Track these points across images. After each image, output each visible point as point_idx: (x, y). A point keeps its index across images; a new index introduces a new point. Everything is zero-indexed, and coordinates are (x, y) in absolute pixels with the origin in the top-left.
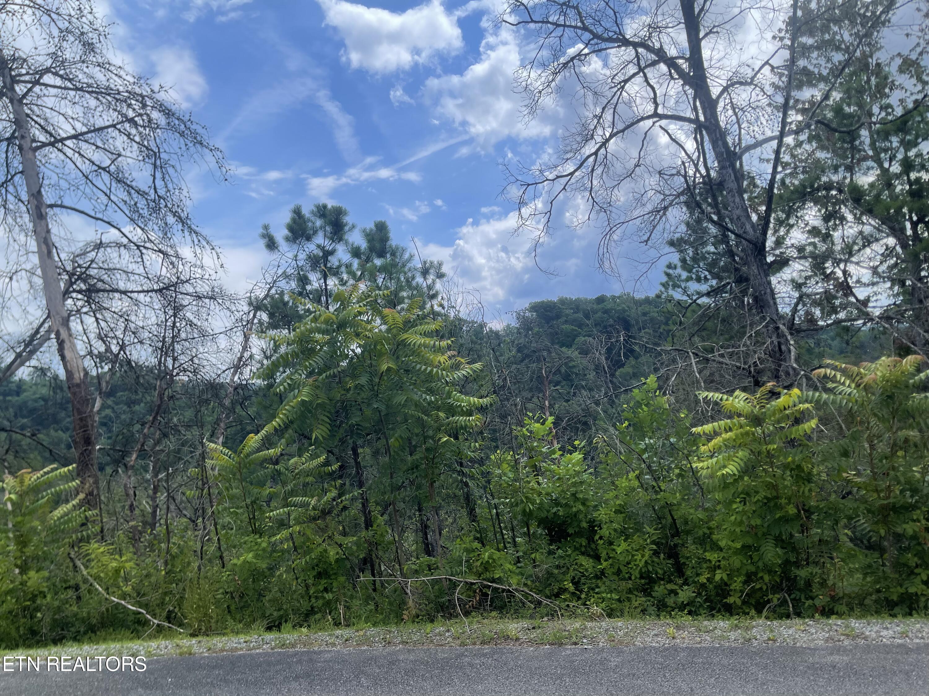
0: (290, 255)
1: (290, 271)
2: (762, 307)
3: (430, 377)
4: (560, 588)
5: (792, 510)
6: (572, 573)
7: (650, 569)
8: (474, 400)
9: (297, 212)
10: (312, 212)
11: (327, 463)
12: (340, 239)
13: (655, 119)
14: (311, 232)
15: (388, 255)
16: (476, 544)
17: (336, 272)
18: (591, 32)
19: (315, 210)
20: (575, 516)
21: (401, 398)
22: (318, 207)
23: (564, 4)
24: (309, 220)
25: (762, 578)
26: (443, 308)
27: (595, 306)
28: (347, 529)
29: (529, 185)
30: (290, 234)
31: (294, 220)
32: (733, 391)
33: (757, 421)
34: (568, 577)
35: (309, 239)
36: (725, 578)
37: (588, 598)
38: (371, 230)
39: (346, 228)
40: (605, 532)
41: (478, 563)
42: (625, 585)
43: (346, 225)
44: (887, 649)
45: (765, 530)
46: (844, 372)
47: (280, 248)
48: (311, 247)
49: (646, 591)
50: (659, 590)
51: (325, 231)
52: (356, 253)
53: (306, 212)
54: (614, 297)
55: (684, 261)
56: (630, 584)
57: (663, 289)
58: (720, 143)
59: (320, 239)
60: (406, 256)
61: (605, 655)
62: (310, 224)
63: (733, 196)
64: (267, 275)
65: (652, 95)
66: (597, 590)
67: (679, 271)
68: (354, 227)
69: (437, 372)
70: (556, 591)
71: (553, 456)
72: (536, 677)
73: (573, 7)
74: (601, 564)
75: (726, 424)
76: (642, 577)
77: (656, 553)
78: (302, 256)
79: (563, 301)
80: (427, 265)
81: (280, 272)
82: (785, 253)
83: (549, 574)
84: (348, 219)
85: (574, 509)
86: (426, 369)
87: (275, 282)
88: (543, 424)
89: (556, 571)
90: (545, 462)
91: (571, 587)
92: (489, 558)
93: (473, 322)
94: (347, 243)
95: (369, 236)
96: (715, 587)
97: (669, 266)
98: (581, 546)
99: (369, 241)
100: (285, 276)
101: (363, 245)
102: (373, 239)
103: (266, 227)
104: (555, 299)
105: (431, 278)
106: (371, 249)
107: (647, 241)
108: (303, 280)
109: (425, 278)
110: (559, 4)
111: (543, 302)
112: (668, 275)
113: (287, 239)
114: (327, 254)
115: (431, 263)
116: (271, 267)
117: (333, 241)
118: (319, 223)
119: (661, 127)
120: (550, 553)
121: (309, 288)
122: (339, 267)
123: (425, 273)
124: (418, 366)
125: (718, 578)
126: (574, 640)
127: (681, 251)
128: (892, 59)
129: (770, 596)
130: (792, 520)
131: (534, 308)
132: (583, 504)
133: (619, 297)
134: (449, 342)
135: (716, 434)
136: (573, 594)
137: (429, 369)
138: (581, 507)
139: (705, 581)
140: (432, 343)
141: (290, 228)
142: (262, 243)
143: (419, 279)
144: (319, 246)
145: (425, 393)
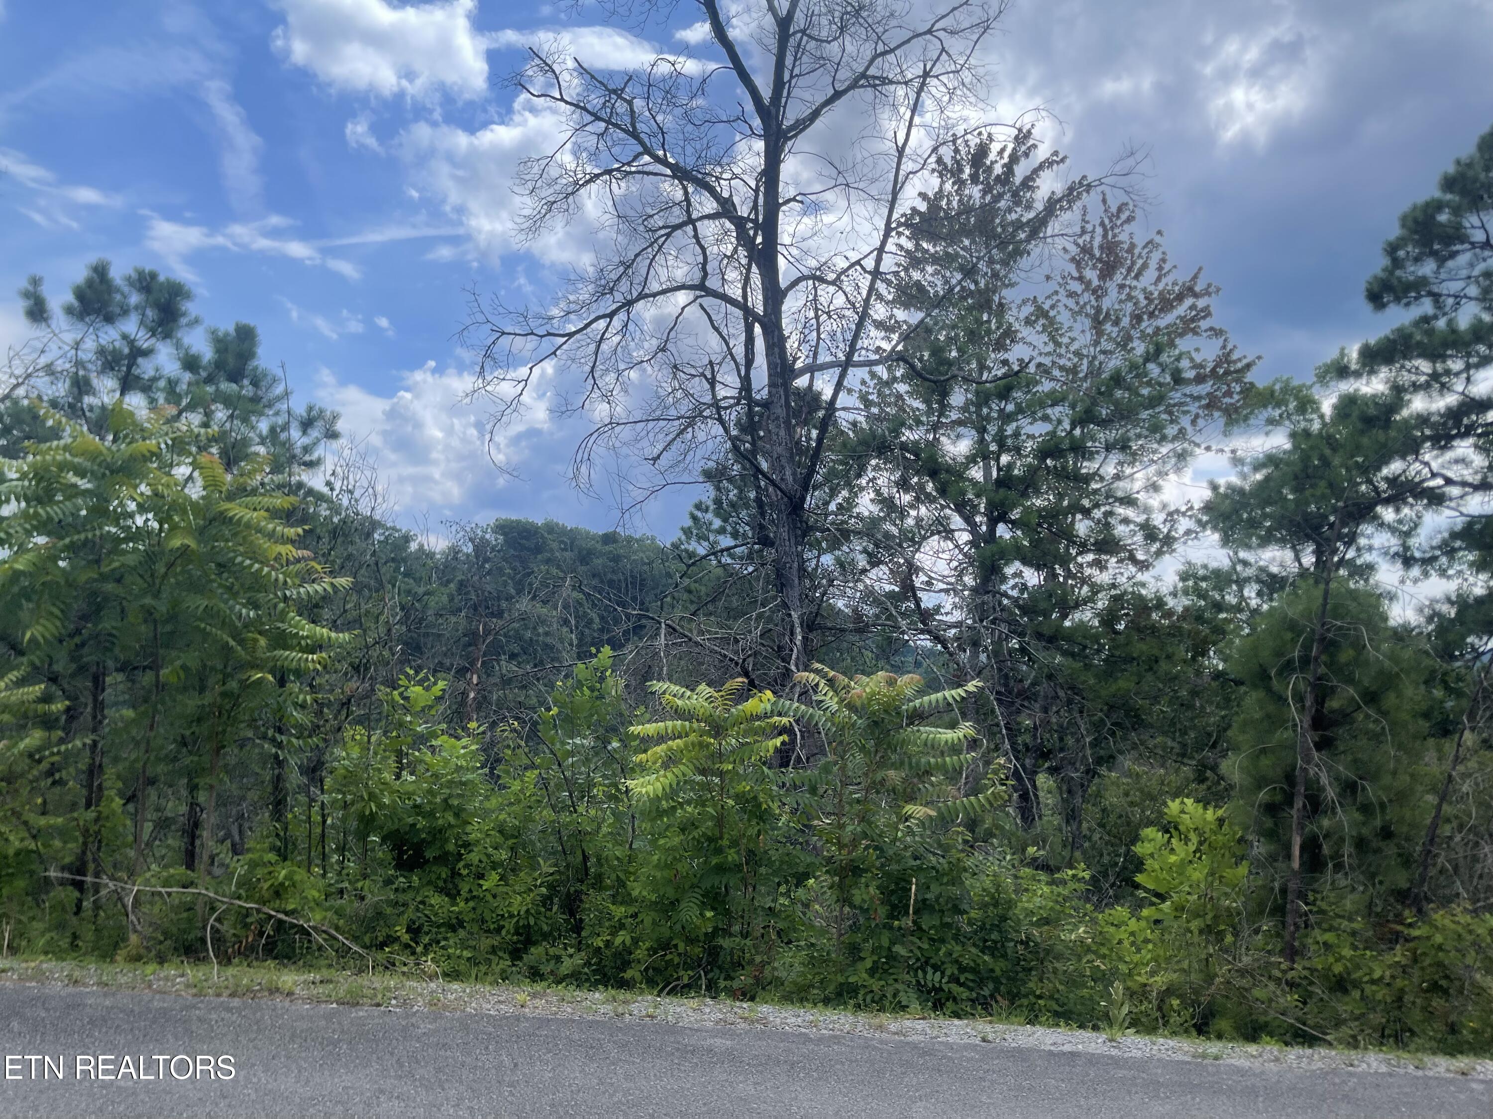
0: (69, 337)
1: (62, 365)
2: (783, 585)
3: (258, 584)
4: (388, 936)
5: (732, 856)
6: (410, 914)
7: (532, 922)
8: (322, 632)
9: (100, 271)
10: (129, 279)
11: (46, 699)
12: (167, 335)
13: (698, 293)
14: (117, 310)
15: (246, 382)
16: (272, 857)
17: (147, 388)
18: (641, 143)
19: (134, 276)
20: (440, 831)
21: (197, 603)
22: (141, 274)
23: (614, 91)
24: (118, 290)
25: (676, 946)
26: (332, 489)
27: (599, 546)
28: (50, 807)
29: (503, 333)
30: (76, 303)
31: (90, 283)
32: (698, 683)
33: (718, 729)
34: (404, 919)
35: (109, 319)
36: (628, 941)
37: (425, 953)
38: (227, 334)
39: (183, 321)
40: (474, 857)
41: (266, 886)
42: (486, 942)
43: (184, 314)
44: (785, 1037)
45: (695, 881)
46: (831, 682)
47: (54, 324)
48: (110, 336)
49: (516, 954)
50: (536, 952)
51: (143, 315)
52: (191, 363)
53: (118, 273)
54: (629, 540)
55: (718, 502)
56: (495, 941)
57: (683, 538)
58: (776, 350)
59: (131, 326)
60: (279, 390)
61: (414, 1020)
62: (118, 297)
63: (779, 427)
64: (16, 362)
65: (700, 259)
66: (443, 943)
67: (710, 516)
68: (197, 321)
69: (269, 573)
70: (380, 939)
71: (434, 743)
72: (298, 1040)
73: (625, 100)
74: (457, 905)
75: (674, 727)
76: (517, 933)
77: (546, 901)
78: (90, 344)
79: (551, 528)
80: (314, 413)
81: (43, 361)
82: (847, 523)
83: (379, 914)
84: (191, 308)
85: (440, 822)
86: (251, 566)
87: (29, 376)
88: (427, 689)
89: (389, 911)
90: (419, 750)
91: (406, 938)
92: (286, 878)
93: (394, 529)
94: (178, 345)
95: (221, 344)
96: (615, 955)
97: (698, 507)
98: (439, 878)
99: (218, 351)
100: (49, 370)
101: (206, 352)
102: (226, 350)
103: (36, 282)
104: (540, 521)
105: (315, 433)
106: (219, 365)
107: (655, 459)
108: (81, 386)
109: (305, 432)
110: (607, 89)
111: (518, 522)
112: (694, 518)
113: (69, 310)
114: (137, 353)
115: (321, 411)
116: (25, 351)
117: (153, 335)
118: (135, 299)
119: (701, 306)
120: (388, 882)
121: (88, 400)
122: (154, 379)
123: (307, 425)
124: (239, 559)
125: (618, 941)
126: (379, 998)
127: (718, 489)
128: (1024, 302)
129: (681, 973)
130: (730, 870)
131: (503, 528)
132: (457, 815)
133: (637, 541)
134: (300, 530)
135: (661, 739)
136: (407, 946)
137: (257, 566)
138: (452, 820)
139: (601, 944)
140: (271, 526)
141: (80, 294)
142: (22, 305)
143: (295, 433)
144: (125, 337)
145: (244, 606)
